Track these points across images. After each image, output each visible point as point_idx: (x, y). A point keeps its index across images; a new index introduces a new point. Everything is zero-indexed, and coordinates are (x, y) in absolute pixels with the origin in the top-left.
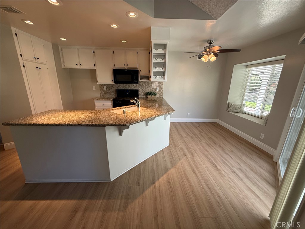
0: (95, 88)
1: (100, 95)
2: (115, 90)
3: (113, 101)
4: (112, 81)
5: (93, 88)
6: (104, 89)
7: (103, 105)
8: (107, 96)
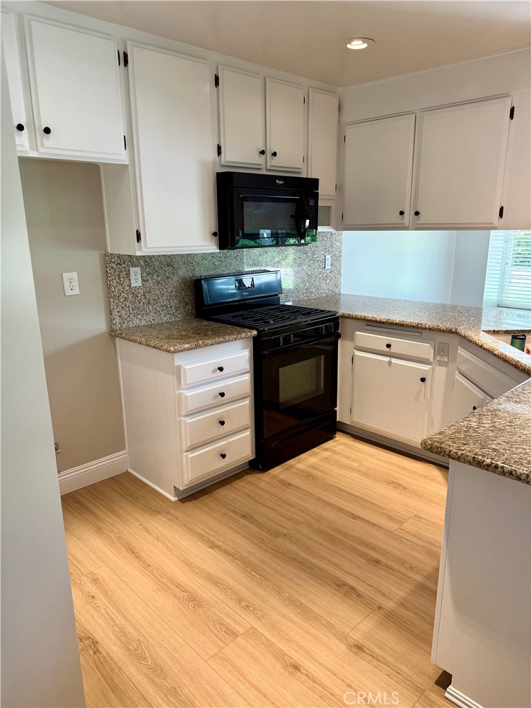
0: (76, 283)
1: (111, 320)
2: (185, 284)
3: (255, 339)
4: (215, 234)
5: (67, 284)
6: (129, 285)
7: (221, 369)
8: (144, 323)
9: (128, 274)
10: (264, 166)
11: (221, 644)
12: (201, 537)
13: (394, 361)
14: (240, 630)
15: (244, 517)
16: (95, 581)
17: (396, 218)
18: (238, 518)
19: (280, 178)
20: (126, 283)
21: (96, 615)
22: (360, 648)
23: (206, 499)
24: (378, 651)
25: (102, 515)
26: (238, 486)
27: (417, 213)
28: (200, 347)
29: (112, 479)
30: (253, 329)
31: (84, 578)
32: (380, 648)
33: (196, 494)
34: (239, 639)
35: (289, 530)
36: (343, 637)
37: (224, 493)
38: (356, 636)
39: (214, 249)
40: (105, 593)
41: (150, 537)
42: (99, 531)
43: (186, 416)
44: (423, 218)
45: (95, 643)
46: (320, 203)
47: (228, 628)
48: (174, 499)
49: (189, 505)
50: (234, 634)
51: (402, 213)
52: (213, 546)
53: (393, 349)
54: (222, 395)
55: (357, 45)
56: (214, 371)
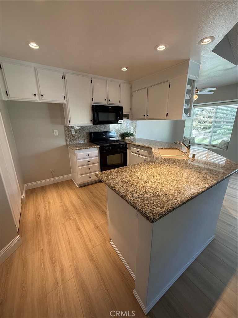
1: (66, 142)
2: (87, 134)
3: (100, 148)
4: (91, 121)
5: (55, 133)
6: (71, 134)
7: (88, 155)
8: (75, 143)
9: (71, 131)
10: (106, 103)
11: (66, 221)
12: (78, 196)
13: (139, 156)
14: (72, 218)
15: (91, 192)
16: (49, 203)
17: (143, 117)
18: (89, 193)
19: (110, 106)
20: (70, 133)
21: (44, 210)
22: (97, 227)
23: (85, 187)
24: (101, 229)
25: (60, 188)
26: (95, 185)
27: (148, 116)
28: (82, 149)
29: (68, 180)
30: (99, 145)
31: (47, 202)
32: (102, 228)
33: (83, 186)
34: (71, 221)
35: (100, 197)
36: (95, 224)
37: (91, 187)
38: (98, 224)
39: (92, 125)
40: (49, 206)
41: (67, 195)
42: (57, 192)
43: (78, 166)
44: (149, 117)
45: (40, 216)
46: (123, 113)
47: (70, 218)
48: (78, 186)
49: (81, 188)
50: (70, 219)
51: (144, 115)
52: (79, 198)
53: (139, 153)
54: (89, 162)
55: (124, 69)
56: (87, 155)
